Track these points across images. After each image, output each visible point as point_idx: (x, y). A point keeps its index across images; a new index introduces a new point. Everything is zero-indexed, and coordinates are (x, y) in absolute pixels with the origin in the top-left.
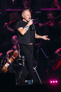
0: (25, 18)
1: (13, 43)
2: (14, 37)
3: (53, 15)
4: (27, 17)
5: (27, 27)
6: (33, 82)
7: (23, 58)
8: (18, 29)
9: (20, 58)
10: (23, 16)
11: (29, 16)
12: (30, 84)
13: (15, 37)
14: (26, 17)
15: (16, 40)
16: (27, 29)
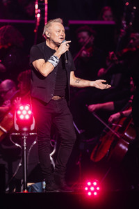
0: (52, 37)
1: (3, 95)
2: (5, 83)
3: (90, 34)
4: (57, 34)
5: (55, 59)
6: (44, 187)
7: (23, 132)
8: (34, 63)
9: (16, 132)
10: (47, 33)
11: (60, 34)
12: (38, 191)
13: (8, 83)
14: (54, 35)
15: (10, 90)
16: (55, 64)
